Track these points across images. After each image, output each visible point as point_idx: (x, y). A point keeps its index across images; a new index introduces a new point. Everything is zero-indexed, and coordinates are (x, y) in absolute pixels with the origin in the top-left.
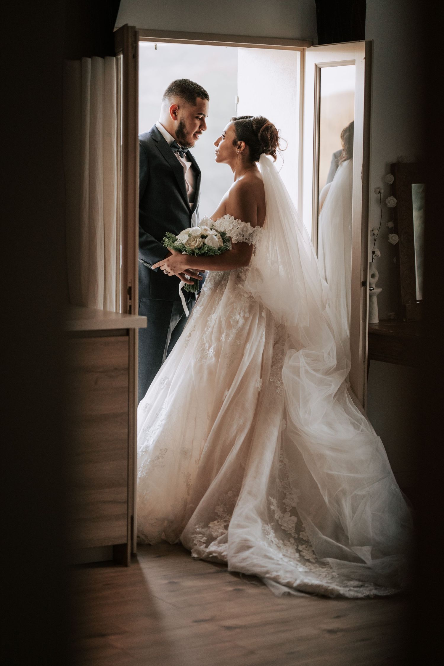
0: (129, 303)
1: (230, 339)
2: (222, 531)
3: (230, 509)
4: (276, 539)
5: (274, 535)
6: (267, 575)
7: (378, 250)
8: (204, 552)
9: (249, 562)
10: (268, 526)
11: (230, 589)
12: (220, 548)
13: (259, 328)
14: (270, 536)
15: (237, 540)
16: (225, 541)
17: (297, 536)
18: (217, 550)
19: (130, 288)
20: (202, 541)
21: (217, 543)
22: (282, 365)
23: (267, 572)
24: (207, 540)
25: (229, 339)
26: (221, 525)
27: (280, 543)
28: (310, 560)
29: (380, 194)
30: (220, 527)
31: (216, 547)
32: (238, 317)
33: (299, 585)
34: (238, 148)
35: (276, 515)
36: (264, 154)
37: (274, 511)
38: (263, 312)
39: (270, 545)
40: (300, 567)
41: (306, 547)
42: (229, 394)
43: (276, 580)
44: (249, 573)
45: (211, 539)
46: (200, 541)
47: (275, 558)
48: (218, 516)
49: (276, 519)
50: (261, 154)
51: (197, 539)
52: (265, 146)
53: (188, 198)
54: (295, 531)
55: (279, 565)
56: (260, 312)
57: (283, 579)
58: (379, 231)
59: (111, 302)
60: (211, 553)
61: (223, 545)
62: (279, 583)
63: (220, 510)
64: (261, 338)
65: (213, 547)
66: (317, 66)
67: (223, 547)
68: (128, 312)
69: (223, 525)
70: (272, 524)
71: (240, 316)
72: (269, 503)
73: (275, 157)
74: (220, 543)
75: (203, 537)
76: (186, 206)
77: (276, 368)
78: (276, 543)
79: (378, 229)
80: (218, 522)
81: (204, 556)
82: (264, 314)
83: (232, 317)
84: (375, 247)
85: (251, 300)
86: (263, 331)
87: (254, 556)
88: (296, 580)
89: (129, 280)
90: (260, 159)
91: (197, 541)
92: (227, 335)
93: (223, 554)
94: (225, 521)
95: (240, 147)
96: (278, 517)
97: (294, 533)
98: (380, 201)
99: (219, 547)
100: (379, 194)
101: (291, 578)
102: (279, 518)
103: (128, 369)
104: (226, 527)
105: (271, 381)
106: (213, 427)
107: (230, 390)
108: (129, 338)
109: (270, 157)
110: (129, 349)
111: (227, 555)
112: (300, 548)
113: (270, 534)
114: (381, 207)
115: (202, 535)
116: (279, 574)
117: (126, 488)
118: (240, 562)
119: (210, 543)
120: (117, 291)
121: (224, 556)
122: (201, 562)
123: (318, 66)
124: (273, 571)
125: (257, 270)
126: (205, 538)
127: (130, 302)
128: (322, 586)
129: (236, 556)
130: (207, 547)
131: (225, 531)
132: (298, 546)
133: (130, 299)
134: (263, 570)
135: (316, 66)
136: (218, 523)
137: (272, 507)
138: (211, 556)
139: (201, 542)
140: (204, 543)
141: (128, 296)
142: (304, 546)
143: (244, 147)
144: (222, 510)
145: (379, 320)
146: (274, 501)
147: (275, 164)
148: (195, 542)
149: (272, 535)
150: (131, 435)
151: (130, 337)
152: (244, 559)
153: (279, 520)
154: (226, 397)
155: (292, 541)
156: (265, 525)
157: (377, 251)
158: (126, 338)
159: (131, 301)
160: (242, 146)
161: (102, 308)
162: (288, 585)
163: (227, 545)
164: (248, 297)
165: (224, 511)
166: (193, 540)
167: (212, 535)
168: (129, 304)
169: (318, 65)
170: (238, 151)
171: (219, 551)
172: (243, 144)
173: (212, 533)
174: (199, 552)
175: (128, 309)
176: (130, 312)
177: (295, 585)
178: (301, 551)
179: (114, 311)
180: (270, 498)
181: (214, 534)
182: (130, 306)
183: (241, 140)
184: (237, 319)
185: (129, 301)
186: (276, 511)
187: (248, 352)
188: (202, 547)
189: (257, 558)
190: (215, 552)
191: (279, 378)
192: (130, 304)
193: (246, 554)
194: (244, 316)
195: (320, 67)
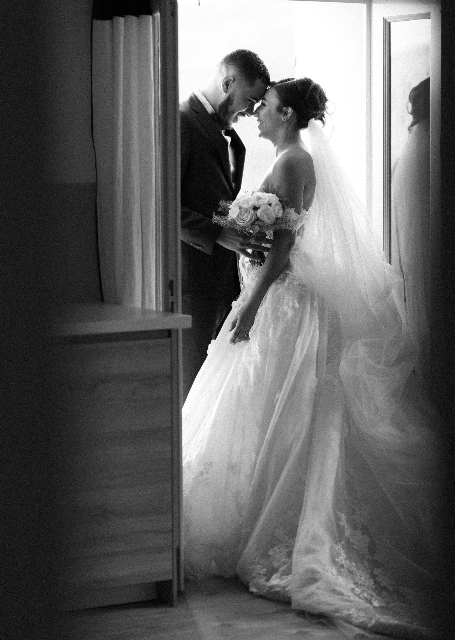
0: (171, 299)
1: (278, 334)
2: (284, 560)
3: (292, 532)
4: (347, 562)
5: (345, 556)
6: (337, 615)
8: (265, 586)
9: (315, 598)
10: (338, 545)
11: (294, 631)
12: (283, 582)
13: (311, 321)
14: (341, 557)
15: (301, 571)
16: (288, 572)
17: (370, 558)
18: (280, 584)
19: (172, 282)
20: (261, 572)
21: (280, 576)
22: (339, 361)
23: (337, 611)
24: (267, 572)
25: (276, 334)
26: (282, 552)
27: (353, 566)
28: (387, 587)
30: (281, 554)
31: (279, 580)
32: (286, 308)
33: (374, 626)
34: (284, 115)
35: (346, 532)
36: (313, 119)
37: (344, 527)
38: (315, 301)
39: (340, 573)
40: (376, 599)
41: (383, 571)
42: (281, 397)
43: (348, 620)
44: (316, 612)
45: (271, 572)
46: (259, 574)
47: (345, 594)
48: (279, 540)
49: (346, 537)
50: (310, 119)
51: (255, 571)
52: (315, 110)
53: (231, 176)
54: (368, 551)
55: (351, 601)
56: (311, 301)
57: (356, 619)
59: (150, 298)
60: (272, 587)
61: (287, 577)
62: (351, 623)
63: (280, 533)
64: (315, 330)
65: (275, 581)
66: (386, 20)
67: (287, 580)
68: (170, 310)
69: (284, 553)
70: (343, 543)
71: (289, 307)
72: (338, 519)
73: (323, 122)
74: (282, 575)
75: (263, 568)
76: (229, 186)
77: (333, 364)
78: (348, 567)
80: (279, 548)
81: (264, 591)
82: (316, 304)
83: (279, 308)
85: (301, 288)
86: (316, 322)
87: (320, 592)
88: (371, 620)
89: (170, 272)
90: (309, 125)
91: (256, 573)
92: (275, 329)
93: (287, 589)
94: (287, 547)
95: (286, 114)
96: (348, 534)
97: (367, 554)
99: (282, 579)
101: (365, 617)
102: (350, 536)
103: (171, 377)
104: (289, 554)
105: (327, 379)
106: (266, 437)
107: (282, 392)
108: (171, 341)
109: (318, 122)
110: (171, 353)
111: (291, 590)
112: (376, 572)
113: (340, 556)
115: (261, 566)
116: (351, 612)
117: (170, 516)
118: (305, 599)
119: (271, 575)
120: (156, 285)
121: (288, 591)
122: (261, 600)
123: (387, 20)
124: (343, 610)
125: (305, 254)
126: (265, 570)
127: (172, 299)
128: (402, 626)
129: (300, 591)
130: (268, 580)
131: (288, 560)
132: (372, 570)
133: (172, 294)
134: (331, 608)
136: (280, 550)
137: (341, 523)
138: (272, 591)
139: (261, 574)
140: (264, 575)
141: (170, 292)
142: (380, 570)
143: (291, 114)
144: (283, 533)
146: (343, 517)
147: (323, 130)
148: (254, 574)
149: (343, 556)
150: (175, 454)
151: (173, 338)
152: (311, 595)
153: (350, 538)
154: (277, 400)
155: (366, 564)
156: (335, 545)
158: (168, 340)
159: (172, 297)
160: (289, 112)
161: (140, 306)
162: (362, 626)
163: (290, 577)
164: (298, 284)
165: (284, 534)
166: (252, 572)
167: (273, 565)
168: (170, 301)
170: (284, 119)
171: (282, 585)
172: (290, 110)
173: (273, 563)
174: (258, 587)
175: (170, 306)
176: (172, 311)
177: (370, 625)
178: (376, 576)
179: (154, 309)
180: (338, 513)
181: (276, 565)
182: (172, 303)
183: (287, 106)
184: (286, 310)
185: (170, 297)
186: (346, 528)
187: (300, 347)
188: (262, 580)
189: (324, 595)
190: (277, 586)
191: (337, 376)
192: (172, 301)
193: (312, 588)
194: (293, 307)
195: (389, 22)
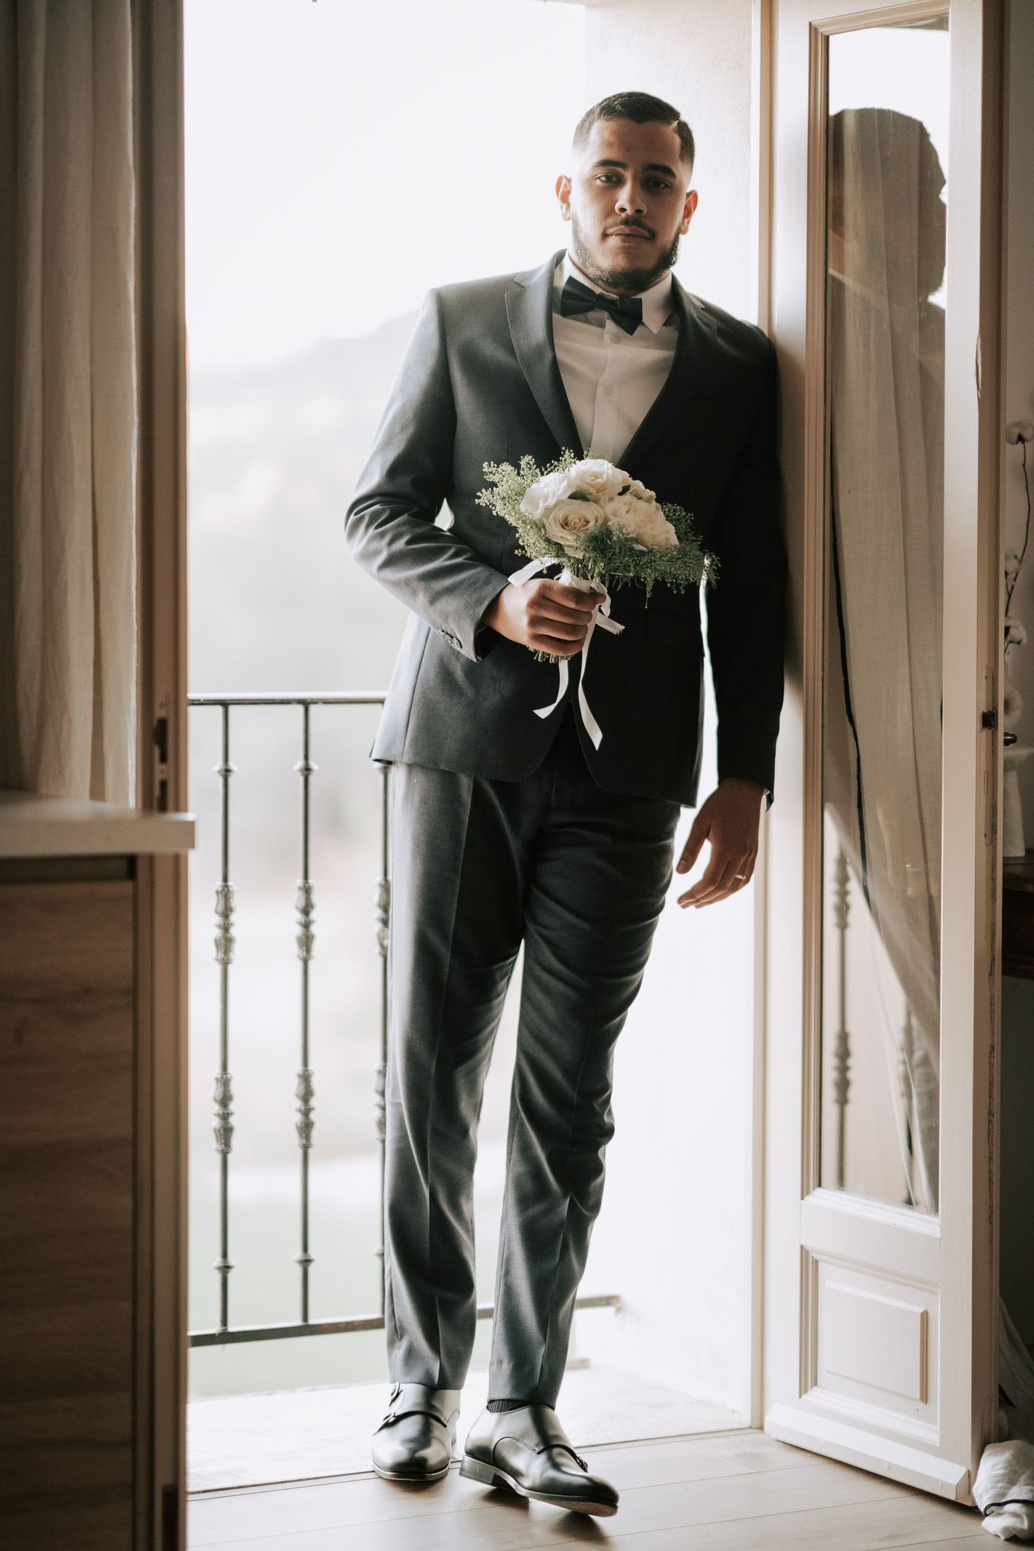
0: (160, 772)
7: (1019, 623)
19: (163, 723)
29: (1023, 443)
58: (1020, 562)
66: (816, 29)
68: (155, 802)
79: (1019, 557)
84: (1009, 614)
98: (1024, 465)
100: (1020, 443)
103: (134, 991)
108: (136, 888)
114: (1027, 487)
123: (821, 30)
127: (162, 772)
133: (163, 759)
135: (813, 30)
141: (157, 752)
145: (1028, 851)
157: (1016, 627)
158: (126, 887)
159: (163, 767)
168: (158, 776)
169: (823, 26)
175: (157, 792)
176: (163, 808)
182: (164, 784)
185: (158, 767)
192: (163, 776)
195: (826, 34)
